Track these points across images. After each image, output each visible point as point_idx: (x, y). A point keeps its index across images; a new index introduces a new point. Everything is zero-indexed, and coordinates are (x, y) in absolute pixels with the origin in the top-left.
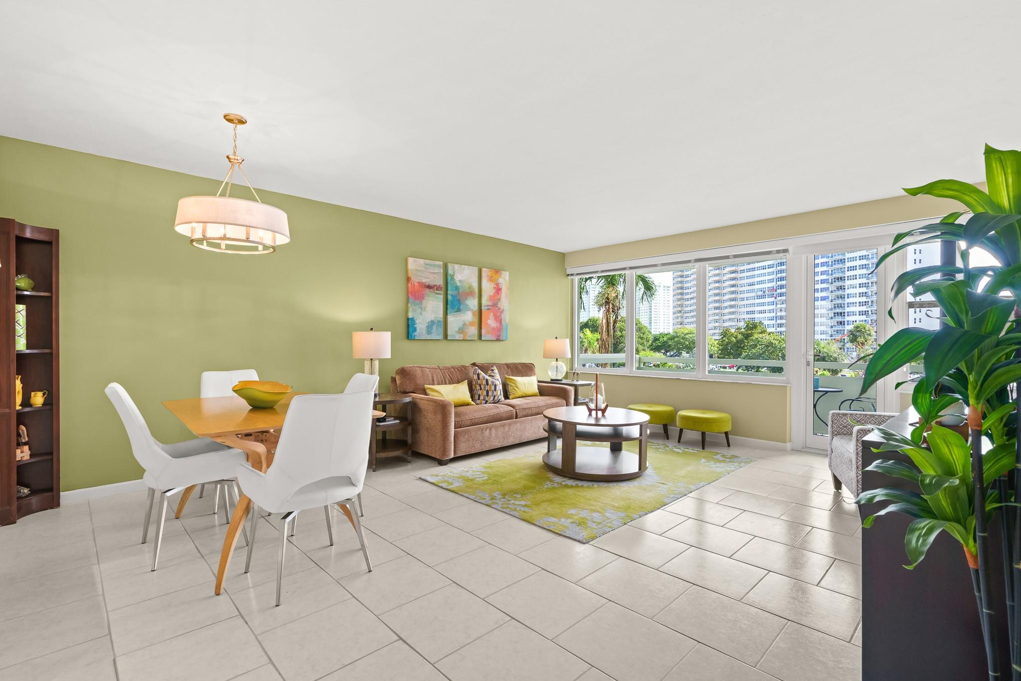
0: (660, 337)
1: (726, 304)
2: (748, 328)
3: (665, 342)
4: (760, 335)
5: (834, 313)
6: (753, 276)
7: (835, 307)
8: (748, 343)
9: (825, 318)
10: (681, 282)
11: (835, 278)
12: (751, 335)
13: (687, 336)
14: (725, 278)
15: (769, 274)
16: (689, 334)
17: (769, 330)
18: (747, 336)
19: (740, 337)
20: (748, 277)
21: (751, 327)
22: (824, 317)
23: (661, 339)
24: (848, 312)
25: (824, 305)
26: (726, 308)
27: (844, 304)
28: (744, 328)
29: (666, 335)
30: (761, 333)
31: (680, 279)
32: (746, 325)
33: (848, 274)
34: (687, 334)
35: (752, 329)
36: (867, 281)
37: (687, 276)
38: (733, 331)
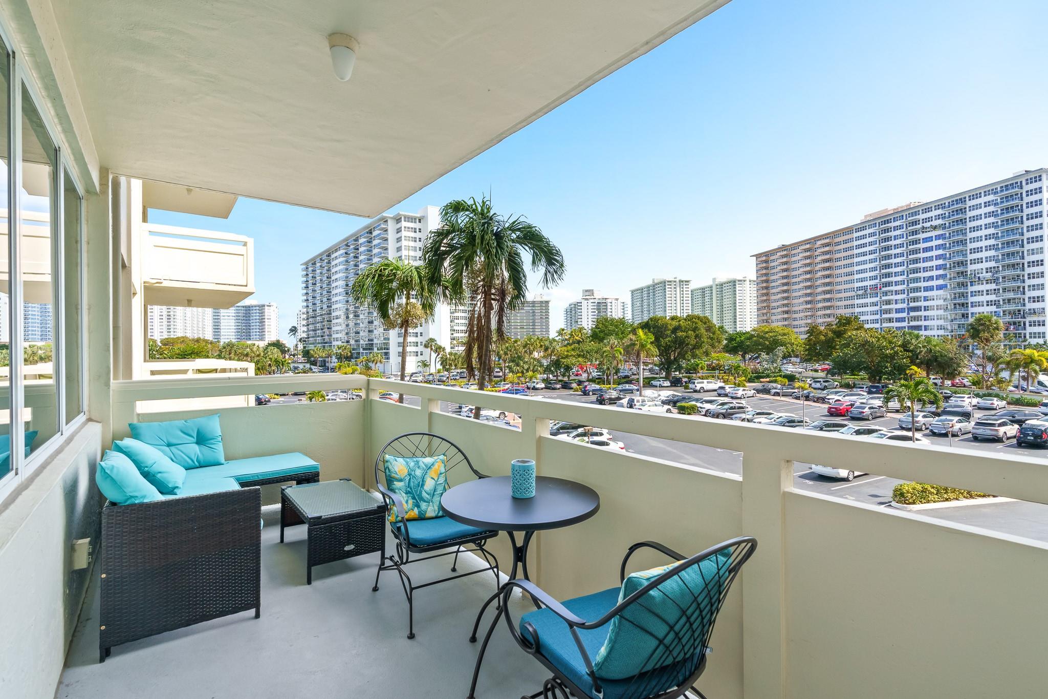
0: (736, 337)
1: (819, 298)
2: (841, 325)
3: (742, 342)
4: (854, 332)
5: (955, 304)
6: (852, 265)
7: (955, 298)
8: (840, 342)
9: (943, 311)
10: (766, 275)
11: (954, 263)
12: (845, 332)
13: (767, 335)
14: (817, 268)
15: (871, 261)
16: (769, 332)
17: (866, 326)
18: (839, 334)
19: (830, 334)
20: (846, 266)
21: (844, 323)
22: (941, 309)
23: (738, 339)
24: (972, 303)
25: (940, 295)
26: (820, 301)
27: (967, 293)
28: (836, 324)
29: (744, 334)
30: (857, 329)
31: (764, 271)
32: (837, 320)
33: (971, 257)
34: (767, 333)
35: (845, 325)
36: (996, 265)
37: (773, 268)
38: (822, 328)
